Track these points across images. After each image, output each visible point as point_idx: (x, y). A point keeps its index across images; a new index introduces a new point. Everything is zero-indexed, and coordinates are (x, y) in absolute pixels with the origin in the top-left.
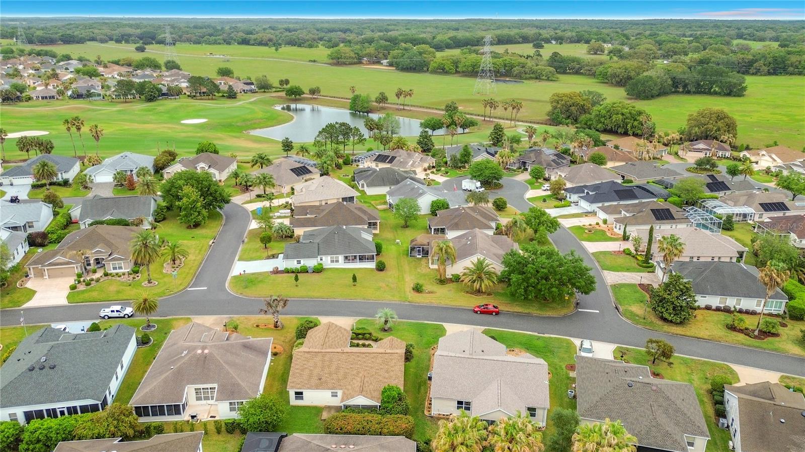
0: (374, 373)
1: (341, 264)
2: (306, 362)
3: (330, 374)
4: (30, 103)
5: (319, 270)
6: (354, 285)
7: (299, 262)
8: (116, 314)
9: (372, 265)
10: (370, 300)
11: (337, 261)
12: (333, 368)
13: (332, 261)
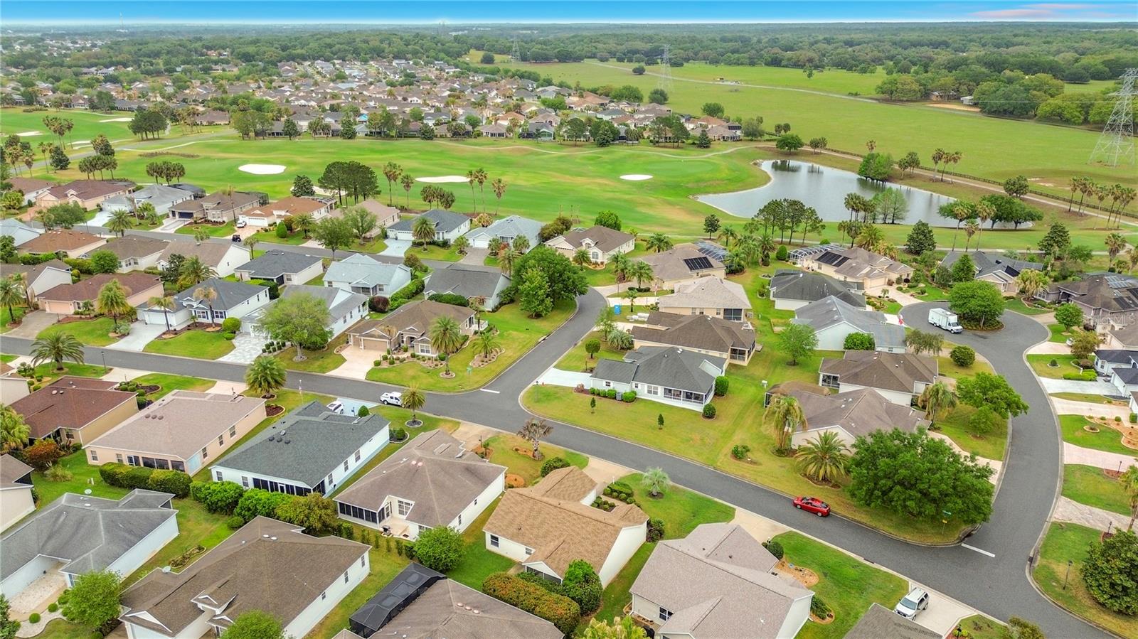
0: (577, 541)
1: (660, 397)
2: (513, 506)
3: (532, 526)
4: (479, 140)
5: (631, 399)
6: (661, 429)
7: (608, 385)
8: (394, 401)
9: (698, 408)
10: (665, 452)
11: (656, 393)
12: (538, 521)
13: (649, 392)
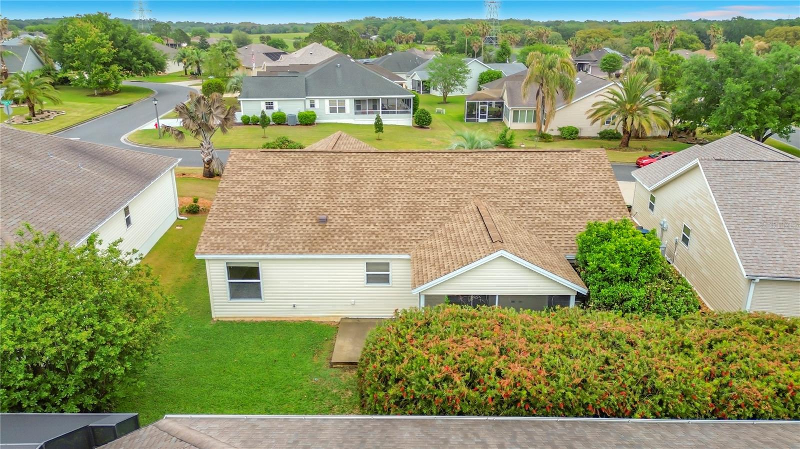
1: (350, 116)
2: (269, 178)
3: (358, 206)
6: (380, 140)
7: (270, 106)
9: (406, 121)
11: (342, 110)
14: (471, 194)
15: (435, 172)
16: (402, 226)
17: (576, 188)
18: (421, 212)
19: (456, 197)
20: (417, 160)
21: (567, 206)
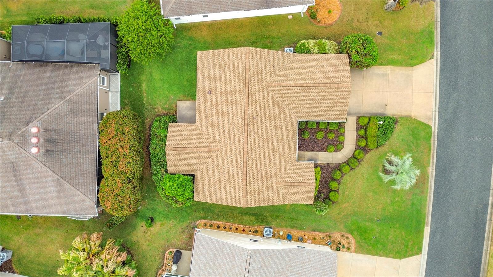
0: (217, 163)
2: (231, 68)
3: (217, 105)
12: (224, 108)
14: (221, 148)
15: (233, 134)
16: (207, 121)
17: (223, 188)
18: (213, 128)
19: (220, 142)
20: (240, 128)
21: (215, 182)
